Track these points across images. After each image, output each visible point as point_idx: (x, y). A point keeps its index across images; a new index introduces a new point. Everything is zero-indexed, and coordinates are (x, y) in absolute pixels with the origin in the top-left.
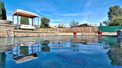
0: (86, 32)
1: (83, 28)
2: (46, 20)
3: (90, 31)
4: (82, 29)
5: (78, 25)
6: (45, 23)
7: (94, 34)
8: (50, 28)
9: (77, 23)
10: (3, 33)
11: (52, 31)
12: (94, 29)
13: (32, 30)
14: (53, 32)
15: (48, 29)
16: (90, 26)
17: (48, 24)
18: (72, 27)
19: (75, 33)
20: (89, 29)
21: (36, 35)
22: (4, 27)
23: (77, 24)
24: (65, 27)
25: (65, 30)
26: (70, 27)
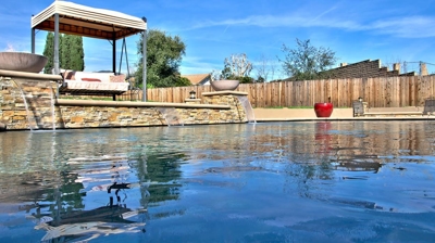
0: (374, 104)
1: (356, 81)
2: (165, 46)
3: (396, 97)
4: (351, 86)
5: (328, 68)
6: (161, 61)
7: (416, 112)
8: (183, 83)
9: (324, 56)
10: (13, 113)
11: (215, 100)
12: (417, 89)
13: (114, 94)
14: (217, 102)
15: (177, 90)
16: (395, 73)
17: (176, 66)
18: (298, 77)
19: (322, 110)
20: (387, 86)
21: (143, 118)
22: (20, 82)
23: (326, 63)
24: (261, 80)
25: (260, 96)
26: (286, 77)
